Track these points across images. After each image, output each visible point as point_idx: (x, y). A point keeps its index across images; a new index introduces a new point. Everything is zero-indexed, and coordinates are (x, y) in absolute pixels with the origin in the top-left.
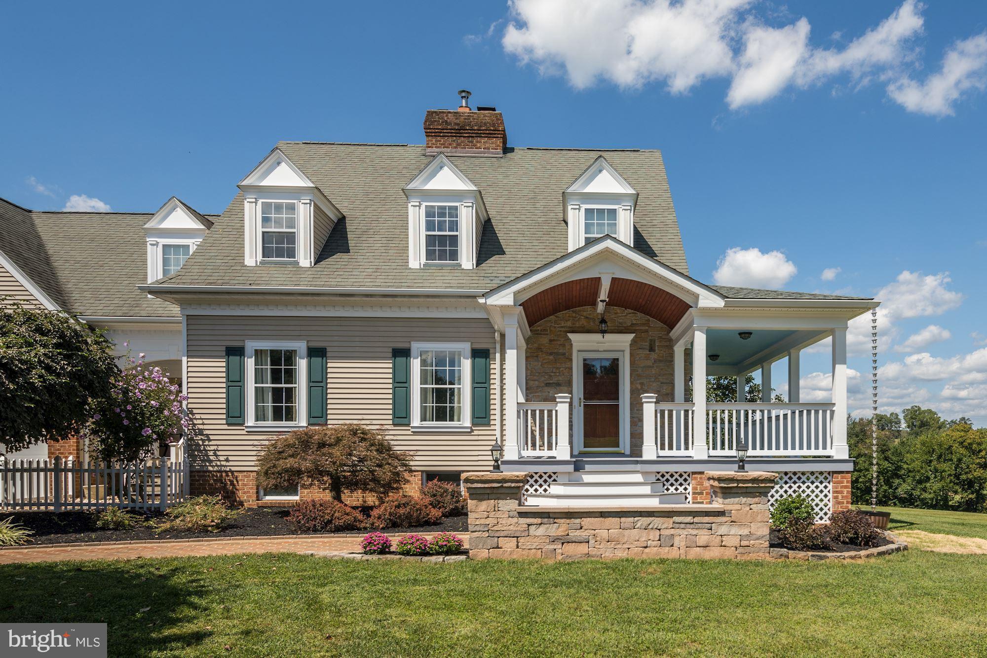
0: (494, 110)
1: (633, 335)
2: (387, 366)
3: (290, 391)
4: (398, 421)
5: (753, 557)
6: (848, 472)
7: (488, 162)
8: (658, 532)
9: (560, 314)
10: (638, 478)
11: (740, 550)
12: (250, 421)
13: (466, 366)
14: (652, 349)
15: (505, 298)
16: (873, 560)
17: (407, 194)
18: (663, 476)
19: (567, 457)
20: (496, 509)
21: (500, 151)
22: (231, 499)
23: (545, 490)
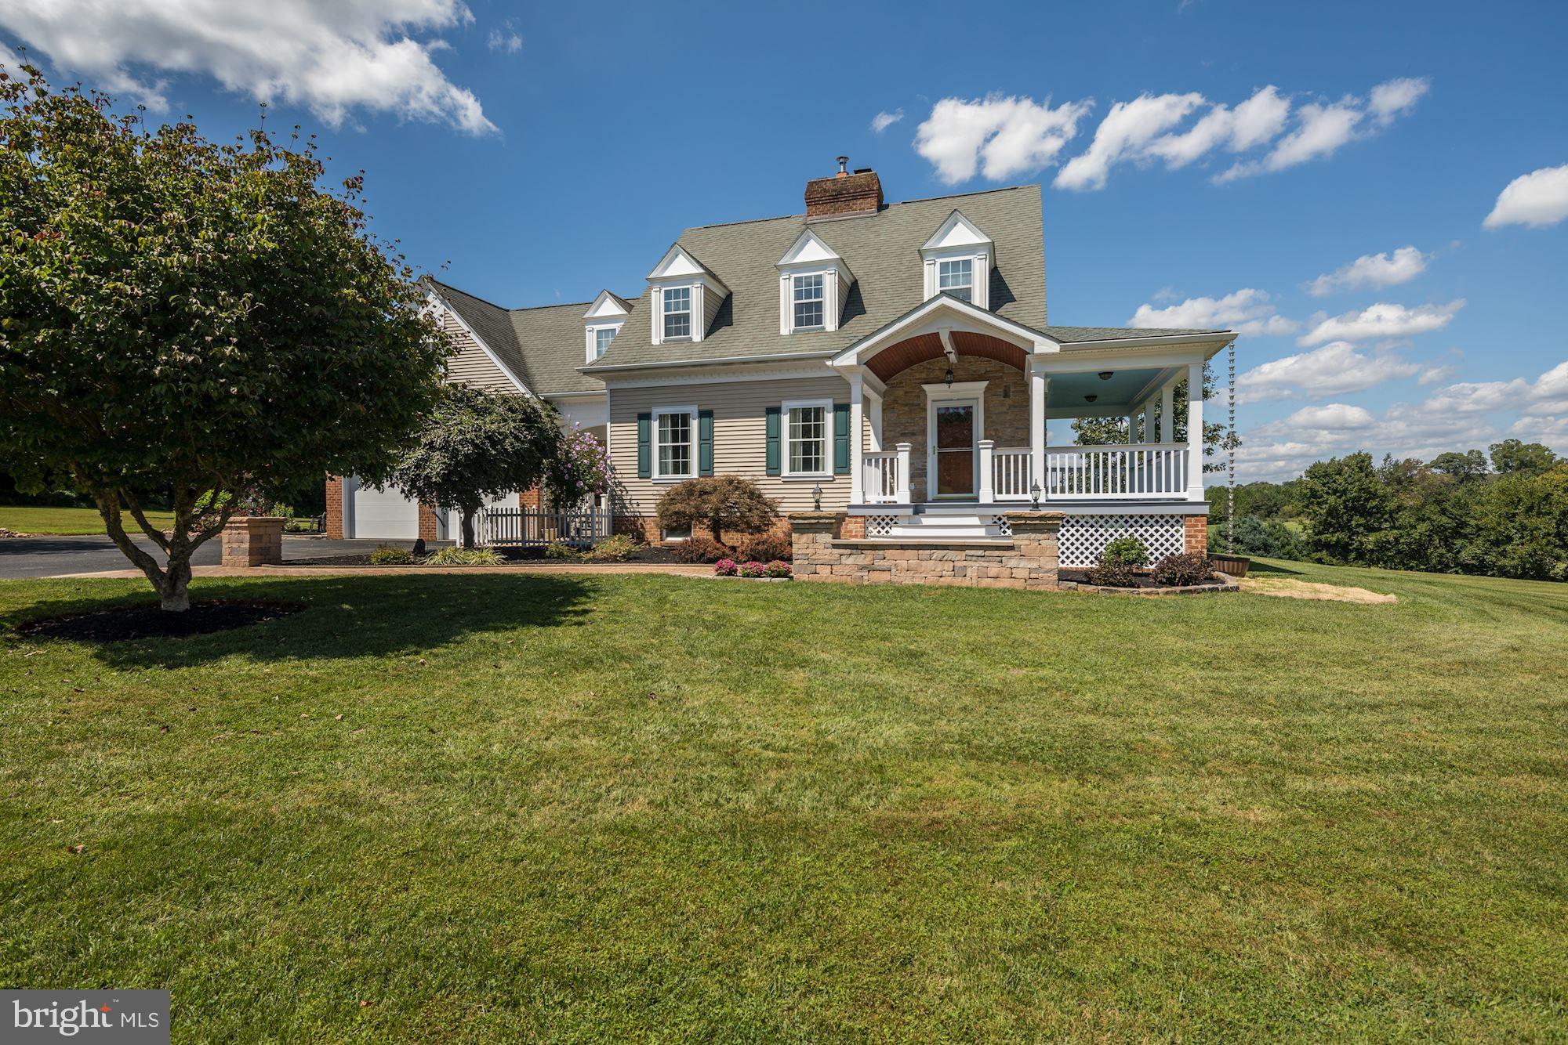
0: (870, 170)
1: (986, 383)
2: (762, 422)
3: (685, 448)
4: (771, 472)
5: (1042, 588)
6: (1202, 516)
7: (862, 223)
8: (952, 564)
9: (915, 367)
10: (976, 521)
11: (1029, 582)
12: (656, 474)
13: (829, 419)
14: (1006, 395)
15: (849, 359)
16: (1173, 597)
17: (779, 269)
18: (1000, 519)
19: (907, 501)
20: (814, 541)
21: (874, 209)
22: (640, 537)
23: (887, 532)
